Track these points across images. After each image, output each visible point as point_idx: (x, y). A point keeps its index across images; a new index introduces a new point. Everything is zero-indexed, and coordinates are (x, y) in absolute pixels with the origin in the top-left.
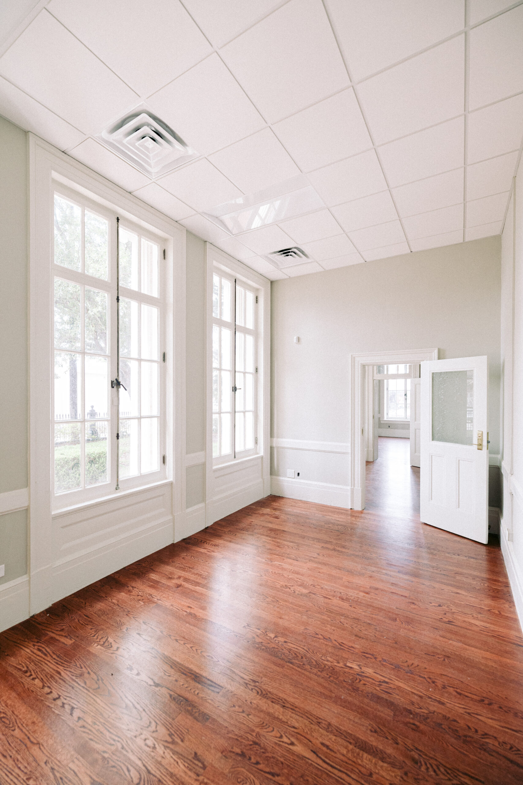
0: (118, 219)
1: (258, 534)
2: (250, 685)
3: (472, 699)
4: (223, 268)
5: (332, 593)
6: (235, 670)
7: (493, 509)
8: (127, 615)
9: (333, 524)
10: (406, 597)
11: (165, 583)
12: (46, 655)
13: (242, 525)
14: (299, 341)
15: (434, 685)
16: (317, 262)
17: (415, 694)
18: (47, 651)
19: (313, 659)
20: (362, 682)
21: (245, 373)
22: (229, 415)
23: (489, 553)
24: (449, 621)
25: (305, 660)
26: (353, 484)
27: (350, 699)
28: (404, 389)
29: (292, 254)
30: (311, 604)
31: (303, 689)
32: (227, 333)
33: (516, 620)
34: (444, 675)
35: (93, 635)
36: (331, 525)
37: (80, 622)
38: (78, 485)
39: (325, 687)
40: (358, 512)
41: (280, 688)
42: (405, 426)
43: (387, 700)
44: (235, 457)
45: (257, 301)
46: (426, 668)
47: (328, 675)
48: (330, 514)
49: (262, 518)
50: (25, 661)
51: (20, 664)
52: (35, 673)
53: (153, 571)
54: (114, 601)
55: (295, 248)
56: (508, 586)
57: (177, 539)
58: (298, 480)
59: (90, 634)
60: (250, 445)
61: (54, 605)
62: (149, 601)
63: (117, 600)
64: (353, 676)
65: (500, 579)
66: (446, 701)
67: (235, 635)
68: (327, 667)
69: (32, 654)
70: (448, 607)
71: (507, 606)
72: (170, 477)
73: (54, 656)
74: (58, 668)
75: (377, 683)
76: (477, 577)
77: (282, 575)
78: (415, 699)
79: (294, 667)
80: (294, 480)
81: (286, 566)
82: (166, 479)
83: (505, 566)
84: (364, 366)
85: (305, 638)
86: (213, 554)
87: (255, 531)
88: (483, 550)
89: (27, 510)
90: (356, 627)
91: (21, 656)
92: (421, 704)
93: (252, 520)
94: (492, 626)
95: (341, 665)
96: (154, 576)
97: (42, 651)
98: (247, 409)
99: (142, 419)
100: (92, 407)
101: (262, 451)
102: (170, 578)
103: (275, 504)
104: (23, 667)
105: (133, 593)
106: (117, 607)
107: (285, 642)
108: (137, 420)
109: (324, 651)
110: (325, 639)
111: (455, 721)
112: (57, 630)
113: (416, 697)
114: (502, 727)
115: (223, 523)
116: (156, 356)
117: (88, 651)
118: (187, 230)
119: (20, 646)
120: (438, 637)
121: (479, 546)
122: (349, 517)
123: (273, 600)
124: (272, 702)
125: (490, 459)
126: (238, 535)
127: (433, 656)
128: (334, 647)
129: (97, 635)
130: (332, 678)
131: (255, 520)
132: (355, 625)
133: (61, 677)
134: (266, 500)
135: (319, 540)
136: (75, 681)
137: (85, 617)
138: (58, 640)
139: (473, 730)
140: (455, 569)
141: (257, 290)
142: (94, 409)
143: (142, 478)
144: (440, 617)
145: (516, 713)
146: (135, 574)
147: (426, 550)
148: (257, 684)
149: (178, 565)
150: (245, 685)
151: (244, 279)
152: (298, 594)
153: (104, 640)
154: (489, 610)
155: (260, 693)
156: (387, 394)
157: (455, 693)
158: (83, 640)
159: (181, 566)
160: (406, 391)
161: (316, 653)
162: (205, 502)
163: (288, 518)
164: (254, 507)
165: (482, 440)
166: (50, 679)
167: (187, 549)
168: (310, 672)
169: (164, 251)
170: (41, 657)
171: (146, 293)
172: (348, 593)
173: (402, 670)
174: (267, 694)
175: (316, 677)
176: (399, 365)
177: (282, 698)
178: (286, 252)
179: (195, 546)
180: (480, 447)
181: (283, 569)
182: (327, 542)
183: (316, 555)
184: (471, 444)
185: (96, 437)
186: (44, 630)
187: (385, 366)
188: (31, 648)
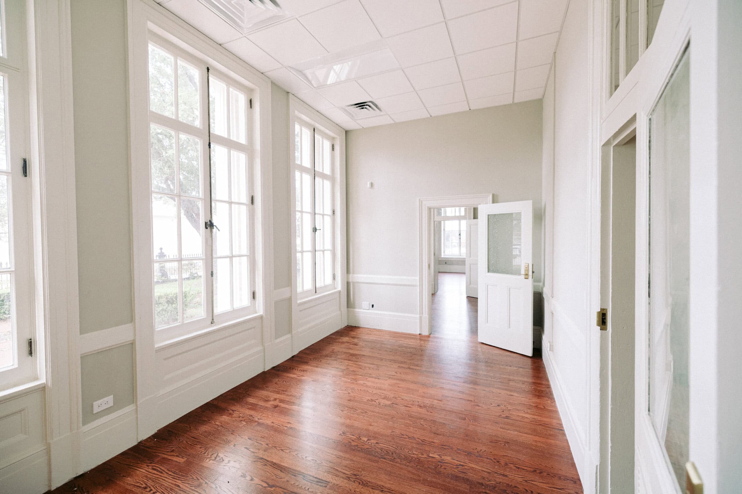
0: (208, 69)
1: (341, 359)
2: (352, 478)
3: (527, 471)
4: (304, 117)
5: (411, 402)
6: (338, 469)
7: (537, 328)
8: (232, 433)
9: (406, 347)
10: (472, 401)
11: (263, 405)
12: (162, 473)
13: (325, 353)
14: (372, 186)
15: (498, 463)
16: (389, 115)
17: (484, 471)
18: (162, 470)
19: (401, 454)
20: (443, 467)
21: (323, 215)
22: (310, 254)
23: (534, 363)
24: (506, 417)
25: (395, 455)
26: (421, 313)
27: (434, 480)
28: (458, 230)
29: (367, 107)
30: (395, 413)
31: (397, 477)
32: (307, 178)
33: (556, 412)
34: (505, 456)
35: (204, 452)
36: (404, 349)
37: (188, 442)
38: (176, 320)
39: (413, 474)
40: (425, 336)
41: (378, 478)
42: (462, 262)
43: (463, 478)
44: (316, 292)
45: (333, 148)
46: (491, 452)
47: (415, 464)
48: (403, 339)
49: (343, 346)
50: (143, 479)
51: (138, 482)
52: (155, 488)
53: (249, 395)
54: (217, 423)
55: (370, 102)
56: (549, 387)
57: (268, 368)
58: (372, 311)
59: (200, 452)
60: (329, 280)
61: (159, 431)
62: (250, 421)
63: (220, 422)
64: (435, 463)
65: (544, 383)
66: (509, 474)
67: (333, 441)
68: (414, 459)
69: (148, 473)
70: (505, 406)
71: (549, 402)
72: (261, 311)
73: (170, 473)
74: (176, 482)
75: (455, 466)
76: (526, 382)
77: (367, 391)
78: (485, 475)
79: (387, 461)
80: (370, 311)
81: (369, 384)
82: (256, 313)
83: (546, 373)
84: (430, 209)
85: (393, 439)
86: (303, 378)
87: (339, 357)
88: (529, 361)
89: (132, 344)
90: (434, 427)
91: (137, 476)
92: (490, 478)
93: (334, 348)
94: (540, 417)
95: (425, 456)
96: (251, 400)
97: (157, 469)
98: (325, 248)
99: (234, 258)
100: (161, 249)
101: (339, 286)
102: (267, 401)
103: (353, 333)
104: (142, 485)
105: (234, 415)
106: (221, 428)
107: (377, 443)
108: (228, 259)
109: (410, 447)
110: (410, 438)
111: (516, 487)
112: (168, 452)
113: (486, 473)
114: (550, 487)
115: (308, 352)
116: (245, 198)
117: (201, 465)
118: (272, 82)
119: (133, 467)
120: (499, 429)
121: (525, 358)
122: (419, 341)
123: (362, 411)
124: (372, 489)
125: (534, 287)
126: (324, 361)
127: (497, 443)
128: (418, 444)
129: (207, 452)
130: (418, 467)
131: (336, 347)
132: (433, 425)
133: (181, 489)
134: (344, 330)
135: (395, 361)
136: (195, 491)
137: (193, 439)
138: (170, 460)
139: (530, 492)
140: (508, 377)
141: (333, 139)
142: (163, 251)
143: (235, 312)
144: (500, 414)
145: (560, 477)
146: (233, 399)
147: (484, 364)
148: (358, 476)
149: (271, 389)
150: (348, 478)
151: (322, 128)
152: (383, 405)
153: (215, 455)
154: (536, 406)
155: (361, 483)
156: (444, 233)
157: (515, 468)
158: (194, 458)
159: (274, 389)
160: (460, 231)
161: (404, 449)
162: (292, 333)
163: (366, 344)
164: (334, 337)
165: (528, 270)
166: (171, 491)
167: (278, 376)
168: (400, 464)
169: (251, 101)
170: (157, 475)
171: (235, 140)
172: (425, 402)
173: (473, 456)
174: (367, 483)
175: (406, 467)
176: (456, 208)
177: (380, 485)
178: (361, 105)
179: (285, 372)
180: (527, 277)
181: (367, 386)
182: (402, 362)
183: (394, 373)
184: (520, 274)
185: (166, 279)
186: (155, 452)
187: (443, 209)
188: (145, 468)
